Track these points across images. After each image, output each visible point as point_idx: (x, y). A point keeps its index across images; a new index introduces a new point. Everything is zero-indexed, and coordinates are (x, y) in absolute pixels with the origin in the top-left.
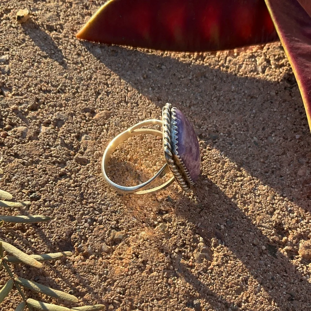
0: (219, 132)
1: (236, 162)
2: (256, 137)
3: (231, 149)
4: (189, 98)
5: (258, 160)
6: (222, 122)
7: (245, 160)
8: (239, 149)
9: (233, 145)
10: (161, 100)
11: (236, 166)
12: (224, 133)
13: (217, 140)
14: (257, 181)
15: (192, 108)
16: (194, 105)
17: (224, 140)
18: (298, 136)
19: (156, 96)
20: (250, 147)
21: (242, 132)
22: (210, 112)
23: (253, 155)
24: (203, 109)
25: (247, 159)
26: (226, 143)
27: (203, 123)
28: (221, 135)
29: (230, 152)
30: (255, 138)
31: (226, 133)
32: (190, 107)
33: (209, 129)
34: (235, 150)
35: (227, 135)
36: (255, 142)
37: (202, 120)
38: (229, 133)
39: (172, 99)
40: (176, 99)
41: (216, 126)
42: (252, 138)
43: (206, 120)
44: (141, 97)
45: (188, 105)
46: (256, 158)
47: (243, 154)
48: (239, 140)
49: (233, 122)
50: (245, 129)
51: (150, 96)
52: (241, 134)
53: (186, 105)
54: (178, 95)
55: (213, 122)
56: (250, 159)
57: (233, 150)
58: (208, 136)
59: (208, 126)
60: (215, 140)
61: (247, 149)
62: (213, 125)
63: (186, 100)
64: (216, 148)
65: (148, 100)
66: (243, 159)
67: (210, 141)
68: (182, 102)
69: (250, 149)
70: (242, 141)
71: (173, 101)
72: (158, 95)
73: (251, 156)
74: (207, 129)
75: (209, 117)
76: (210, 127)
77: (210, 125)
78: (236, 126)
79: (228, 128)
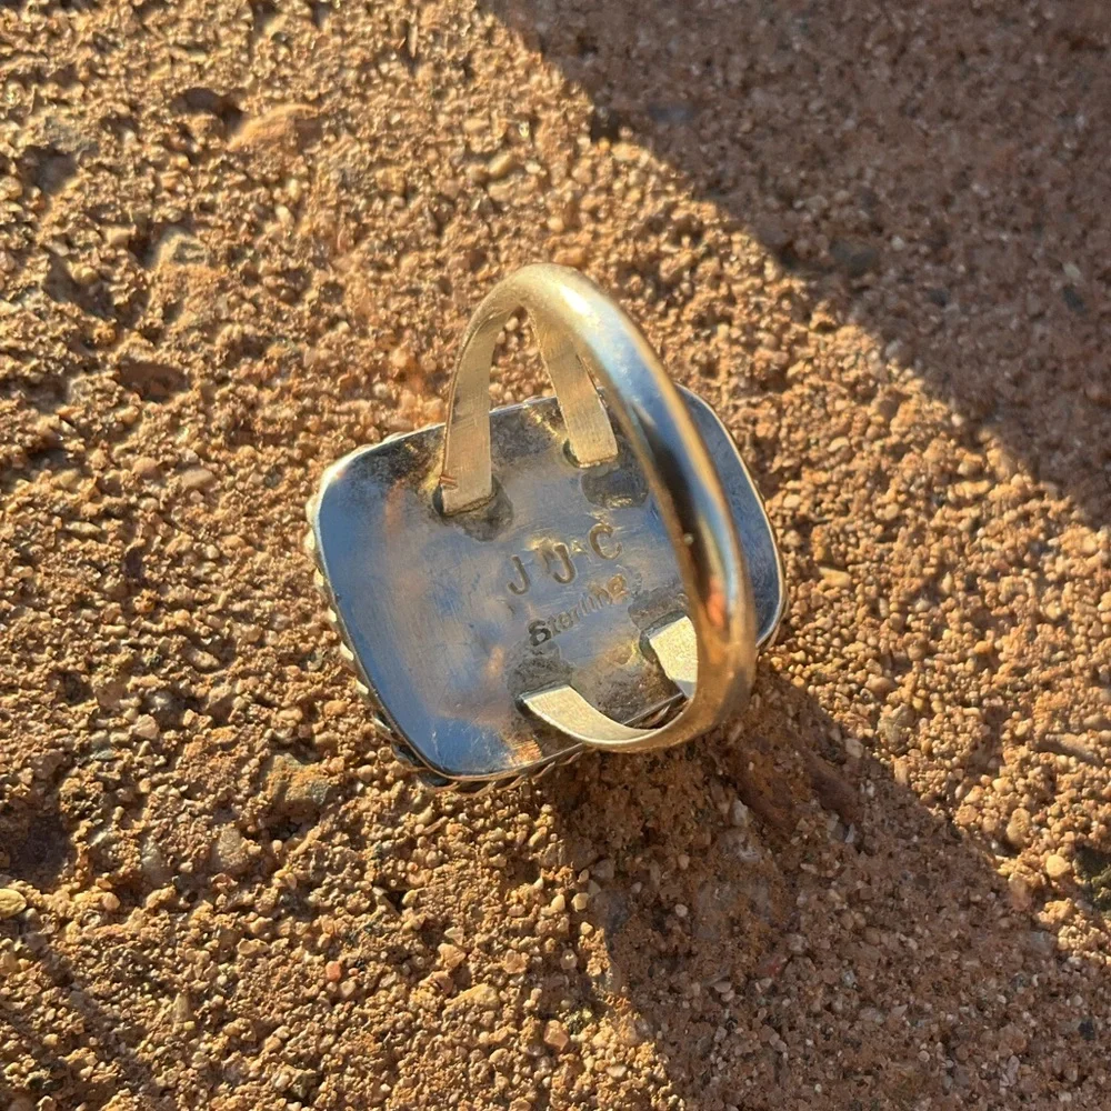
0: (887, 232)
1: (960, 396)
2: (1077, 262)
3: (941, 326)
4: (745, 39)
5: (1074, 388)
6: (909, 180)
7: (1008, 391)
8: (983, 330)
9: (953, 306)
10: (595, 50)
11: (957, 420)
12: (911, 240)
13: (868, 278)
14: (1057, 506)
15: (757, 95)
16: (768, 78)
17: (906, 277)
19: (569, 28)
20: (1039, 316)
21: (1004, 237)
22: (850, 124)
23: (1051, 364)
24: (814, 106)
25: (1018, 381)
26: (919, 296)
27: (803, 182)
28: (893, 252)
29: (934, 346)
30: (1072, 270)
31: (923, 240)
32: (746, 87)
33: (834, 213)
34: (957, 334)
35: (924, 249)
36: (1068, 290)
37: (802, 165)
38: (939, 242)
39: (656, 45)
40: (674, 46)
41: (871, 201)
42: (1059, 268)
43: (825, 162)
44: (489, 35)
45: (736, 78)
46: (1067, 377)
47: (999, 357)
48: (984, 280)
49: (962, 180)
50: (1025, 215)
51: (542, 27)
52: (1003, 246)
53: (726, 82)
54: (685, 23)
55: (860, 176)
56: (1036, 382)
57: (950, 332)
58: (824, 253)
59: (829, 195)
60: (857, 274)
61: (1022, 328)
62: (860, 191)
63: (729, 51)
64: (860, 323)
65: (528, 45)
66: (997, 384)
67: (834, 280)
68: (708, 63)
69: (1039, 329)
70: (1003, 286)
71: (656, 58)
72: (581, 23)
73: (1042, 365)
74: (825, 215)
75: (842, 146)
76: (842, 205)
77: (842, 195)
78: (979, 200)
79: (937, 213)
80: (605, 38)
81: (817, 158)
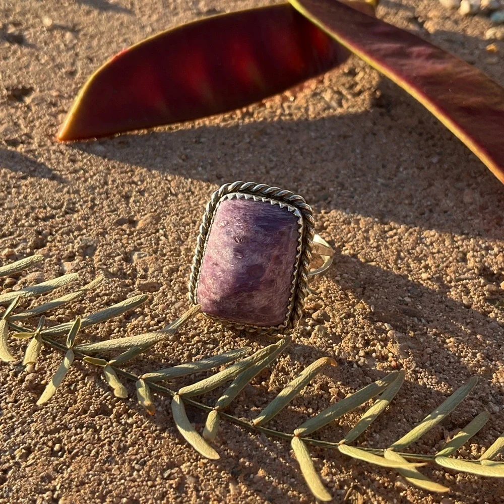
0: (327, 188)
1: (373, 215)
2: (380, 178)
3: (356, 202)
4: (260, 162)
5: (400, 203)
6: (324, 176)
7: (385, 209)
8: (368, 199)
9: (356, 197)
10: (222, 177)
11: (376, 220)
12: (334, 188)
13: (329, 199)
14: (417, 229)
15: (272, 172)
16: (272, 168)
17: (339, 195)
18: (435, 160)
19: (213, 175)
20: (379, 192)
21: (358, 179)
22: (300, 170)
23: (391, 200)
24: (288, 170)
25: (385, 206)
26: (345, 198)
27: (297, 186)
28: (332, 192)
29: (358, 206)
30: (379, 180)
31: (337, 187)
32: (268, 172)
33: (310, 189)
34: (362, 202)
35: (339, 188)
36: (382, 184)
37: (294, 182)
38: (342, 185)
39: (238, 171)
40: (242, 169)
41: (318, 183)
42: (376, 181)
43: (300, 180)
44: (192, 183)
45: (264, 171)
46: (397, 201)
47: (377, 203)
48: (360, 189)
49: (338, 171)
50: (360, 174)
51: (205, 177)
52: (359, 181)
53: (262, 173)
54: (242, 164)
55: (311, 179)
56: (390, 205)
57: (360, 202)
58: (314, 198)
59: (306, 186)
60: (327, 199)
61: (377, 196)
62: (314, 182)
63: (258, 166)
64: (335, 209)
65: (204, 181)
66: (380, 209)
67: (321, 202)
68: (254, 170)
69: (382, 194)
70: (365, 189)
71: (239, 173)
72: (215, 173)
73: (389, 202)
74: (308, 190)
75: (302, 175)
76: (311, 186)
77: (309, 185)
78: (345, 174)
79: (336, 180)
80: (223, 173)
81: (296, 180)
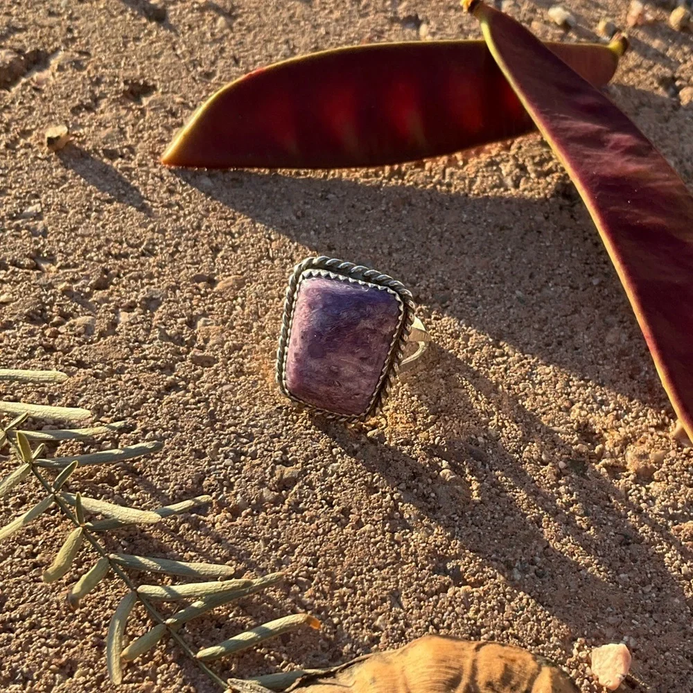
0: (451, 289)
1: (489, 333)
2: (519, 290)
3: (478, 313)
4: (386, 240)
5: (529, 326)
6: (454, 273)
7: (506, 329)
8: (492, 313)
9: (480, 307)
10: (335, 249)
11: (491, 340)
12: (460, 290)
13: (448, 303)
14: (533, 361)
15: (394, 255)
16: (397, 250)
17: (461, 300)
18: (595, 282)
19: (324, 243)
20: (511, 307)
21: (492, 286)
22: (429, 259)
23: (519, 320)
24: (415, 256)
25: (508, 326)
26: (467, 306)
27: (417, 278)
28: (454, 294)
29: (477, 319)
30: (517, 292)
31: (464, 289)
32: (390, 254)
33: (431, 285)
34: (483, 316)
35: (465, 292)
36: (518, 298)
37: (416, 273)
38: (470, 289)
39: (355, 245)
40: (362, 244)
41: (443, 281)
42: (513, 292)
43: (424, 271)
44: (297, 248)
45: (386, 251)
46: (525, 323)
47: (500, 320)
48: (489, 299)
49: (473, 271)
50: (498, 279)
51: (314, 244)
52: (492, 288)
53: (383, 253)
54: (364, 237)
55: (437, 274)
56: (515, 326)
57: (481, 315)
58: (430, 298)
59: (428, 281)
60: (444, 302)
61: (506, 311)
62: (438, 278)
63: (381, 244)
64: (449, 316)
65: (311, 250)
66: (502, 328)
67: (436, 305)
68: (375, 248)
69: (512, 310)
70: (496, 299)
71: (357, 248)
72: (328, 241)
73: (516, 321)
74: (428, 286)
75: (429, 267)
76: (433, 283)
77: (432, 280)
78: (480, 276)
79: (467, 281)
80: (337, 245)
81: (420, 271)
